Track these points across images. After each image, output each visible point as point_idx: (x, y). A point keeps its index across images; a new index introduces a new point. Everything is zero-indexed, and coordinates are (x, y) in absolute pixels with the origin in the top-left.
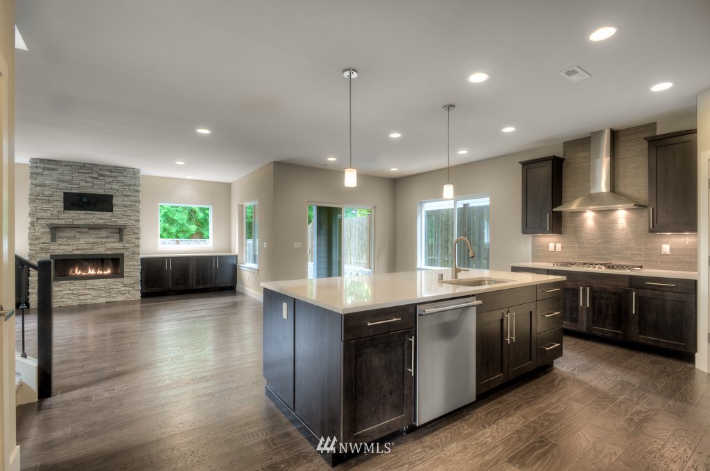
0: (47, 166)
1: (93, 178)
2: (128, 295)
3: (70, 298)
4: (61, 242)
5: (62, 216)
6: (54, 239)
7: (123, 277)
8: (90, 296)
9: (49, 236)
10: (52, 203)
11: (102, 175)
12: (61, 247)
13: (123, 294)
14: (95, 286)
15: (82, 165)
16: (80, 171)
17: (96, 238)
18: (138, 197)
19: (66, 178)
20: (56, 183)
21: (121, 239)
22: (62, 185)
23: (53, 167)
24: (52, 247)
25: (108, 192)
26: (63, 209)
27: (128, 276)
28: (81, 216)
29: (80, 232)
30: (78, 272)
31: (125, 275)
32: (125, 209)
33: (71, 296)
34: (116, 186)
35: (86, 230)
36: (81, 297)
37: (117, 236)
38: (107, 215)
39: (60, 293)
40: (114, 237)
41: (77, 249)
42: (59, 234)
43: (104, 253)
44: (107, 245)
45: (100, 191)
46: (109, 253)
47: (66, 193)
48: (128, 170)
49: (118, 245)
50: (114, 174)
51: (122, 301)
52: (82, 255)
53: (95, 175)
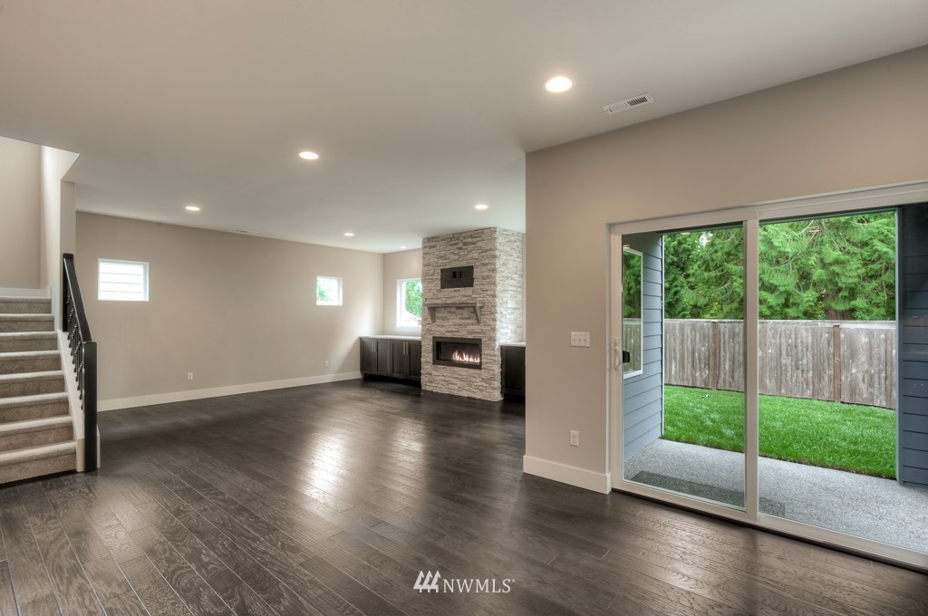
0: (431, 244)
1: (459, 249)
2: (484, 392)
3: (443, 385)
4: (438, 324)
5: (440, 295)
6: (433, 319)
7: (481, 369)
8: (456, 387)
9: (429, 317)
10: (434, 281)
11: (465, 244)
12: (440, 329)
13: (481, 391)
14: (459, 375)
15: (452, 236)
16: (450, 243)
17: (461, 318)
18: (494, 265)
19: (442, 253)
20: (435, 260)
21: (478, 322)
22: (441, 261)
23: (434, 243)
24: (433, 329)
25: (470, 263)
26: (440, 288)
27: (485, 369)
28: (452, 294)
29: (449, 312)
30: (457, 357)
31: (483, 366)
32: (484, 282)
33: (444, 383)
34: (476, 255)
35: (454, 310)
36: (451, 386)
37: (474, 317)
38: (469, 291)
39: (438, 378)
40: (472, 318)
42: (438, 315)
43: (466, 337)
44: (469, 328)
45: (464, 264)
46: (470, 337)
47: (442, 270)
48: (485, 231)
49: (476, 328)
50: (474, 240)
51: (480, 400)
52: (452, 338)
53: (460, 245)
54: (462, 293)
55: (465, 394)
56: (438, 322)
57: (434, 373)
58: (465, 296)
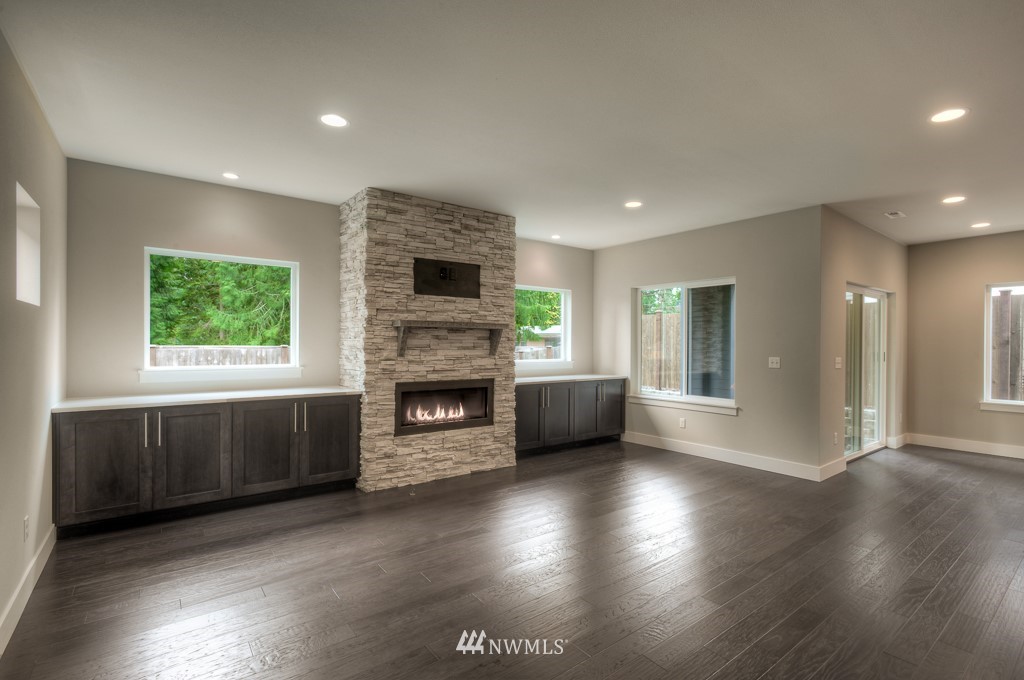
0: (393, 205)
1: (454, 231)
2: (499, 458)
3: (423, 468)
4: (411, 358)
5: (413, 306)
7: (494, 423)
8: (450, 463)
9: (394, 346)
10: (397, 278)
11: (467, 227)
12: (414, 367)
13: (493, 456)
14: (457, 442)
15: (440, 206)
16: (436, 216)
17: (459, 348)
18: (513, 270)
19: (419, 230)
20: (402, 238)
21: (493, 351)
22: (414, 244)
23: (399, 206)
24: (399, 368)
25: (476, 260)
26: (412, 292)
27: (500, 422)
28: (438, 306)
29: (437, 337)
31: (496, 418)
32: (496, 293)
33: (424, 464)
34: (485, 249)
35: (443, 333)
36: (439, 466)
37: (486, 344)
38: (472, 304)
39: (409, 458)
40: (482, 347)
41: (434, 371)
42: (412, 342)
43: (468, 378)
44: (474, 363)
45: (463, 258)
46: (475, 377)
47: (417, 260)
48: (500, 218)
49: (488, 362)
50: (483, 226)
51: (492, 470)
52: (439, 382)
53: (457, 226)
54: (461, 306)
55: (466, 470)
56: (411, 355)
57: (401, 451)
58: (467, 312)
